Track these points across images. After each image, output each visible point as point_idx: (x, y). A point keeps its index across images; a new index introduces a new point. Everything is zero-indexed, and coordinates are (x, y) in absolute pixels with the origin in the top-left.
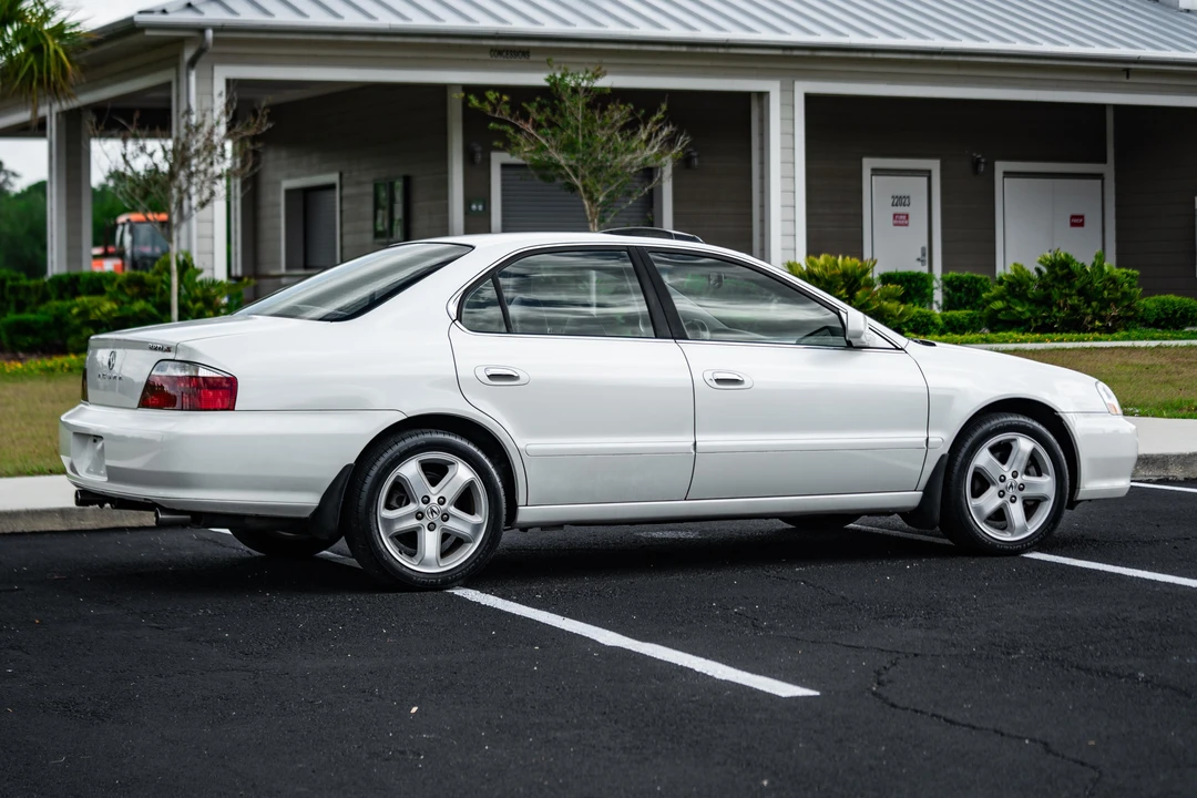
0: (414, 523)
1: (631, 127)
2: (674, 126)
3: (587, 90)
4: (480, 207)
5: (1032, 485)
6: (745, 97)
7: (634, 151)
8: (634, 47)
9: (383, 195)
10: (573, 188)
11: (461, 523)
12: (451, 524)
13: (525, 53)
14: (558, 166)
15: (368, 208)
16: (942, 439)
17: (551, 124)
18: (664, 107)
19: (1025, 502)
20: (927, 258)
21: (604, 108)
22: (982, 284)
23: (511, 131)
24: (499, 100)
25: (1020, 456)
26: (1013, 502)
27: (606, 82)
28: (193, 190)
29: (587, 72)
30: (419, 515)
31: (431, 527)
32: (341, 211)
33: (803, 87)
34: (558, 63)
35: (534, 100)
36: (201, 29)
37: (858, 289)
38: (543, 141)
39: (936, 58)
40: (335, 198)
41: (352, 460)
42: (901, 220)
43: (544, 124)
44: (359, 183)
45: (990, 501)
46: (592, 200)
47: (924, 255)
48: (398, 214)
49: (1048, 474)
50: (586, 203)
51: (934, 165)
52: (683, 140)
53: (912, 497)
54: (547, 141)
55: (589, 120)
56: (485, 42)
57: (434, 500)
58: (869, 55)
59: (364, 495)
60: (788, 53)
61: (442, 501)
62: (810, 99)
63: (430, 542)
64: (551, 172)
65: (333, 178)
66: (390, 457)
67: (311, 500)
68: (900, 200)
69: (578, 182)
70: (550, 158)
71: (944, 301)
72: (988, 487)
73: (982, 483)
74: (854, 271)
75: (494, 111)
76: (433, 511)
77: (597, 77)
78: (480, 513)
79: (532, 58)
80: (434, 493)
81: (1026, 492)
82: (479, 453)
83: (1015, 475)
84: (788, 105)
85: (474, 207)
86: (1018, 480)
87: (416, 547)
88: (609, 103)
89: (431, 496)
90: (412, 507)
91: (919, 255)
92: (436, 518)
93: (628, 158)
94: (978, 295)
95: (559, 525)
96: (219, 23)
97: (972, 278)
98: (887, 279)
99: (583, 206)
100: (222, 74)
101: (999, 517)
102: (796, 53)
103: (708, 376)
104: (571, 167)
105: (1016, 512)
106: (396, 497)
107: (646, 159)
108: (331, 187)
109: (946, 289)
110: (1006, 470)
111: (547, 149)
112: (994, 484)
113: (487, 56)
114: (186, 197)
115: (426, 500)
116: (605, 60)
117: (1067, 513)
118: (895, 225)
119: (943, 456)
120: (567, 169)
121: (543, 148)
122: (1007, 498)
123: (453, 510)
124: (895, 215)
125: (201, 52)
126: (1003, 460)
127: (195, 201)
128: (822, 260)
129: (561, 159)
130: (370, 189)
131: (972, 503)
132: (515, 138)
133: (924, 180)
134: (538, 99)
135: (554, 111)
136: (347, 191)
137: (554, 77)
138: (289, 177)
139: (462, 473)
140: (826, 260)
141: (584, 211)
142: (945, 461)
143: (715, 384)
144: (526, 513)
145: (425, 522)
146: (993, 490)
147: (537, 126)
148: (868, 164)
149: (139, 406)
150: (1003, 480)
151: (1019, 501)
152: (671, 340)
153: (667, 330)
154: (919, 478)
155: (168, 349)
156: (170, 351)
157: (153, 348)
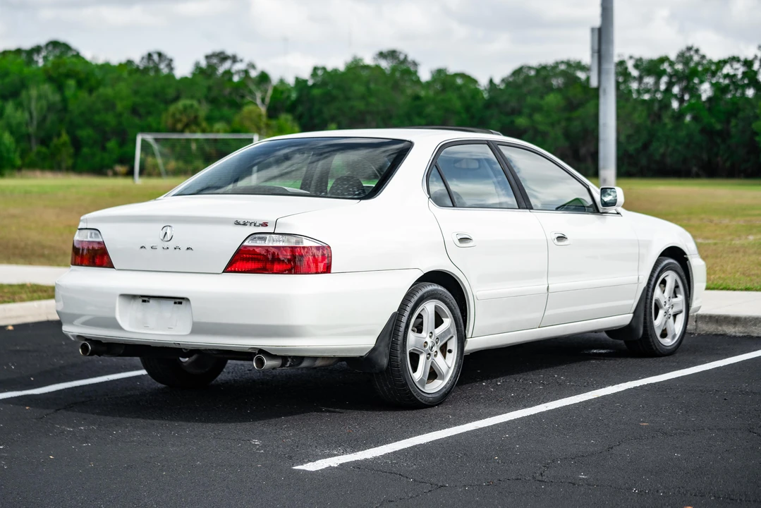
16: (644, 277)
26: (669, 318)
41: (396, 309)
45: (661, 319)
53: (625, 319)
67: (371, 342)
72: (660, 310)
73: (658, 308)
86: (671, 302)
103: (553, 235)
110: (666, 297)
112: (662, 306)
119: (645, 287)
122: (667, 316)
126: (664, 290)
131: (655, 321)
142: (645, 290)
143: (556, 241)
149: (225, 271)
150: (665, 305)
151: (672, 318)
152: (528, 210)
153: (524, 202)
154: (633, 302)
155: (265, 225)
156: (267, 225)
157: (241, 223)
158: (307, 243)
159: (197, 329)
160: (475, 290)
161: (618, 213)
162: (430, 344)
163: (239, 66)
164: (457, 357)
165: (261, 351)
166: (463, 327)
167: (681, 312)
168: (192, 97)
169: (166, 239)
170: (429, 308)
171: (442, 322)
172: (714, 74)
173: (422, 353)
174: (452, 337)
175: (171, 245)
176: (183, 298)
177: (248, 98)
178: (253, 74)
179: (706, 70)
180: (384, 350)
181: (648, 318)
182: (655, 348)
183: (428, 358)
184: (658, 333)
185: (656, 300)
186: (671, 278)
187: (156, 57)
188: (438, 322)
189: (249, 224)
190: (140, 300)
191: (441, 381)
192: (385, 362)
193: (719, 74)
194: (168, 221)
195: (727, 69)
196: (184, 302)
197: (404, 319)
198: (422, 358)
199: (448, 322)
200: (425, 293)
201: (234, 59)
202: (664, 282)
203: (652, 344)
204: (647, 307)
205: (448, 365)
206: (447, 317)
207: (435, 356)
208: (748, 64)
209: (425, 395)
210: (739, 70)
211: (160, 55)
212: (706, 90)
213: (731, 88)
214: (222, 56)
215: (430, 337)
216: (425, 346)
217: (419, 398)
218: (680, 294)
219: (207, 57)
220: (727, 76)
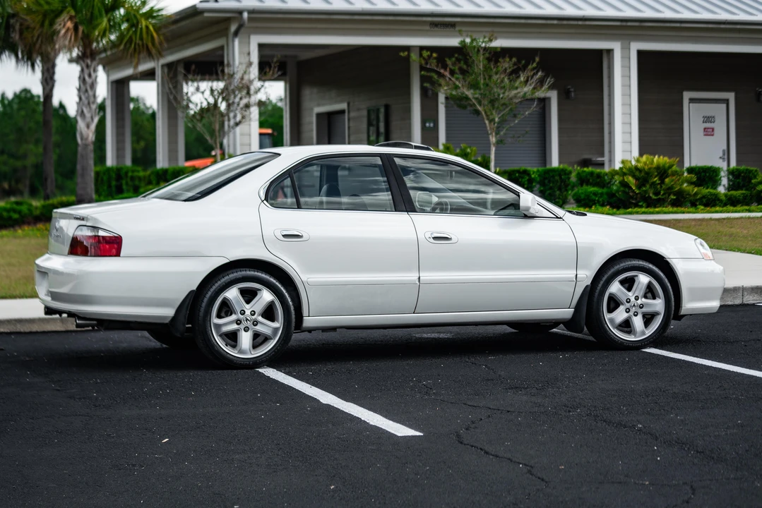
0: (235, 326)
1: (515, 73)
2: (543, 72)
3: (485, 49)
4: (432, 125)
5: (648, 305)
6: (599, 53)
7: (517, 88)
8: (523, 21)
9: (373, 117)
10: (477, 112)
11: (266, 327)
12: (259, 328)
13: (453, 25)
14: (467, 98)
15: (364, 125)
16: (586, 276)
17: (463, 72)
18: (537, 59)
19: (644, 316)
20: (726, 157)
21: (497, 62)
22: (753, 174)
23: (435, 76)
24: (430, 57)
25: (640, 286)
26: (636, 316)
27: (499, 43)
28: (232, 115)
29: (485, 37)
30: (238, 322)
31: (246, 329)
32: (349, 128)
33: (635, 46)
34: (466, 31)
35: (453, 56)
36: (240, 12)
37: (667, 177)
38: (457, 83)
39: (723, 26)
40: (344, 119)
41: (195, 288)
42: (709, 132)
43: (457, 71)
44: (359, 110)
45: (620, 315)
46: (492, 121)
47: (724, 154)
48: (382, 129)
49: (660, 298)
50: (487, 122)
51: (731, 96)
52: (550, 81)
53: (567, 313)
54: (460, 82)
55: (486, 69)
56: (424, 19)
57: (248, 312)
58: (678, 25)
59: (202, 310)
60: (624, 24)
61: (253, 313)
62: (641, 54)
63: (246, 339)
64: (464, 102)
65: (343, 106)
66: (219, 286)
67: (169, 312)
68: (708, 119)
69: (480, 108)
70: (463, 93)
71: (729, 184)
72: (619, 306)
73: (614, 304)
74: (664, 166)
75: (427, 63)
76: (247, 320)
77: (491, 40)
78: (278, 321)
79: (457, 28)
80: (248, 308)
81: (644, 310)
82: (277, 284)
83: (637, 298)
84: (626, 57)
85: (427, 125)
86: (639, 302)
87: (236, 342)
88: (499, 57)
89: (246, 310)
90: (234, 317)
91: (721, 155)
92: (249, 324)
93: (514, 92)
94: (750, 182)
95: (333, 329)
96: (251, 8)
97: (747, 170)
98: (691, 170)
99: (485, 124)
100: (256, 40)
101: (626, 326)
102: (629, 24)
103: (428, 235)
104: (476, 99)
105: (638, 322)
106: (224, 310)
107: (525, 93)
108: (342, 112)
109: (731, 177)
110: (631, 295)
111: (459, 88)
112: (623, 304)
113: (428, 28)
114: (226, 118)
115: (243, 313)
116: (496, 29)
117: (673, 322)
118: (705, 135)
119: (587, 286)
120: (473, 100)
121: (456, 87)
122: (631, 313)
123: (260, 319)
124: (705, 129)
125: (241, 26)
126: (629, 289)
127: (232, 122)
128: (644, 158)
129: (469, 93)
130: (365, 113)
131: (607, 316)
132: (438, 81)
133: (724, 106)
134: (456, 55)
135: (466, 63)
136: (352, 114)
137: (464, 41)
138: (319, 105)
139: (266, 296)
140: (647, 158)
141: (486, 127)
142: (589, 289)
143: (432, 240)
144: (309, 321)
145: (242, 326)
146: (622, 308)
147: (452, 73)
148: (687, 95)
149: (69, 253)
150: (628, 302)
151: (639, 315)
152: (405, 213)
153: (404, 206)
155: (83, 219)
160: (305, 278)
161: (557, 218)
180: (185, 317)
185: (611, 295)
202: (629, 281)
218: (657, 297)
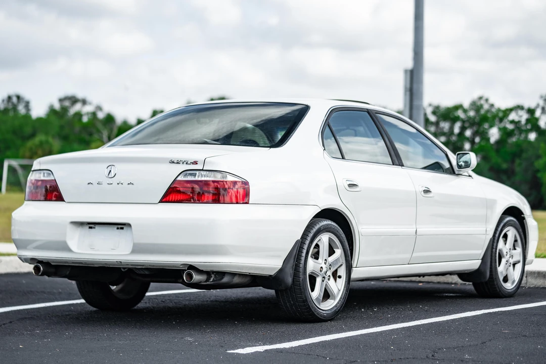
16: (491, 230)
26: (510, 266)
41: (299, 238)
53: (475, 264)
72: (502, 259)
86: (511, 253)
92: (327, 275)
103: (420, 189)
110: (507, 248)
112: (504, 257)
119: (491, 239)
122: (508, 264)
126: (506, 243)
131: (498, 268)
142: (492, 242)
143: (423, 194)
146: (504, 261)
149: (161, 201)
150: (507, 255)
151: (512, 266)
152: (400, 167)
153: (396, 159)
154: (481, 252)
155: (195, 163)
156: (197, 164)
157: (175, 162)
158: (230, 178)
159: (136, 249)
160: (360, 228)
161: (470, 176)
162: (324, 270)
163: (88, 109)
164: (346, 282)
165: (191, 267)
166: (350, 257)
167: (519, 262)
168: (47, 134)
169: (110, 176)
170: (324, 239)
171: (334, 252)
172: (501, 120)
173: (318, 276)
174: (341, 265)
175: (114, 181)
176: (124, 224)
177: (96, 136)
178: (101, 115)
179: (495, 116)
180: (289, 271)
181: (493, 264)
182: (498, 290)
183: (323, 281)
184: (501, 278)
185: (499, 250)
186: (511, 232)
187: (15, 100)
188: (331, 252)
189: (181, 162)
190: (87, 227)
191: (333, 301)
192: (289, 280)
193: (506, 120)
194: (111, 162)
195: (513, 116)
196: (125, 227)
197: (306, 247)
198: (319, 280)
199: (339, 252)
200: (322, 226)
201: (84, 102)
202: (505, 236)
203: (496, 286)
204: (492, 256)
205: (338, 287)
206: (338, 248)
207: (329, 279)
208: (531, 112)
209: (321, 311)
210: (523, 117)
211: (18, 97)
212: (494, 134)
213: (516, 132)
214: (73, 100)
215: (325, 263)
216: (321, 271)
217: (315, 313)
218: (518, 247)
219: (61, 100)
220: (512, 122)
